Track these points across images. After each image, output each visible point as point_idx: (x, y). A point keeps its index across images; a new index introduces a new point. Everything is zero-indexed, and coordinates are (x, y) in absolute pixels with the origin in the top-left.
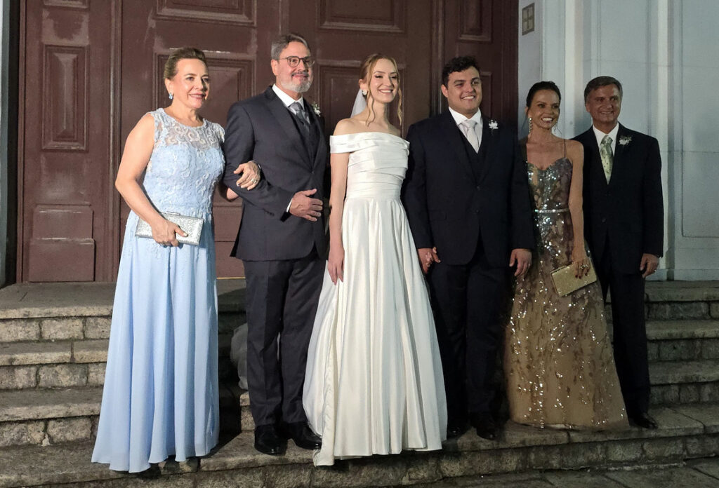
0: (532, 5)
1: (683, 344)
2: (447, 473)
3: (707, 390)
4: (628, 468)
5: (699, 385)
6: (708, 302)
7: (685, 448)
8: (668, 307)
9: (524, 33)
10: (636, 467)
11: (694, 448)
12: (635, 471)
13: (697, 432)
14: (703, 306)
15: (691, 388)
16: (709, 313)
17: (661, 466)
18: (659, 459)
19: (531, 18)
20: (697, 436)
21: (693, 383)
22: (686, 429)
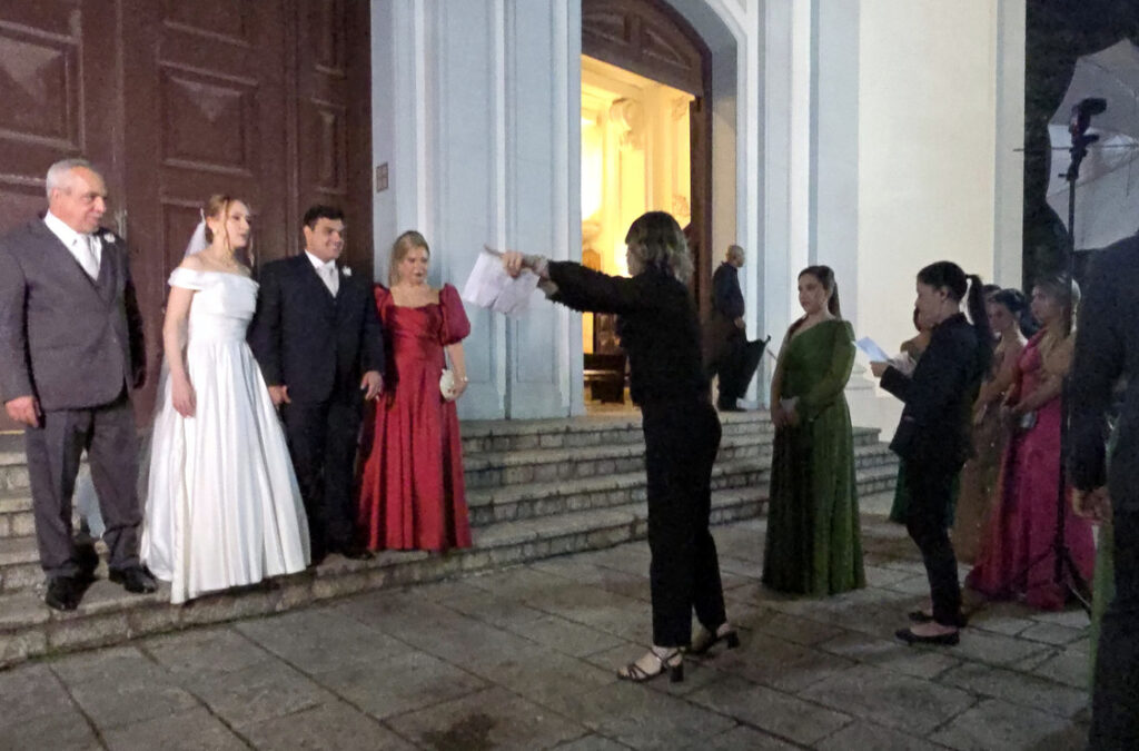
0: (386, 165)
1: (519, 469)
2: (319, 596)
3: (539, 505)
4: (477, 574)
5: (533, 501)
6: (539, 435)
7: (522, 553)
8: (507, 440)
9: (379, 190)
10: (484, 572)
11: (529, 551)
12: (483, 576)
13: (531, 538)
14: (535, 439)
15: (526, 505)
16: (539, 443)
17: (504, 569)
18: (502, 564)
19: (384, 177)
20: (533, 542)
21: (527, 501)
22: (523, 537)
